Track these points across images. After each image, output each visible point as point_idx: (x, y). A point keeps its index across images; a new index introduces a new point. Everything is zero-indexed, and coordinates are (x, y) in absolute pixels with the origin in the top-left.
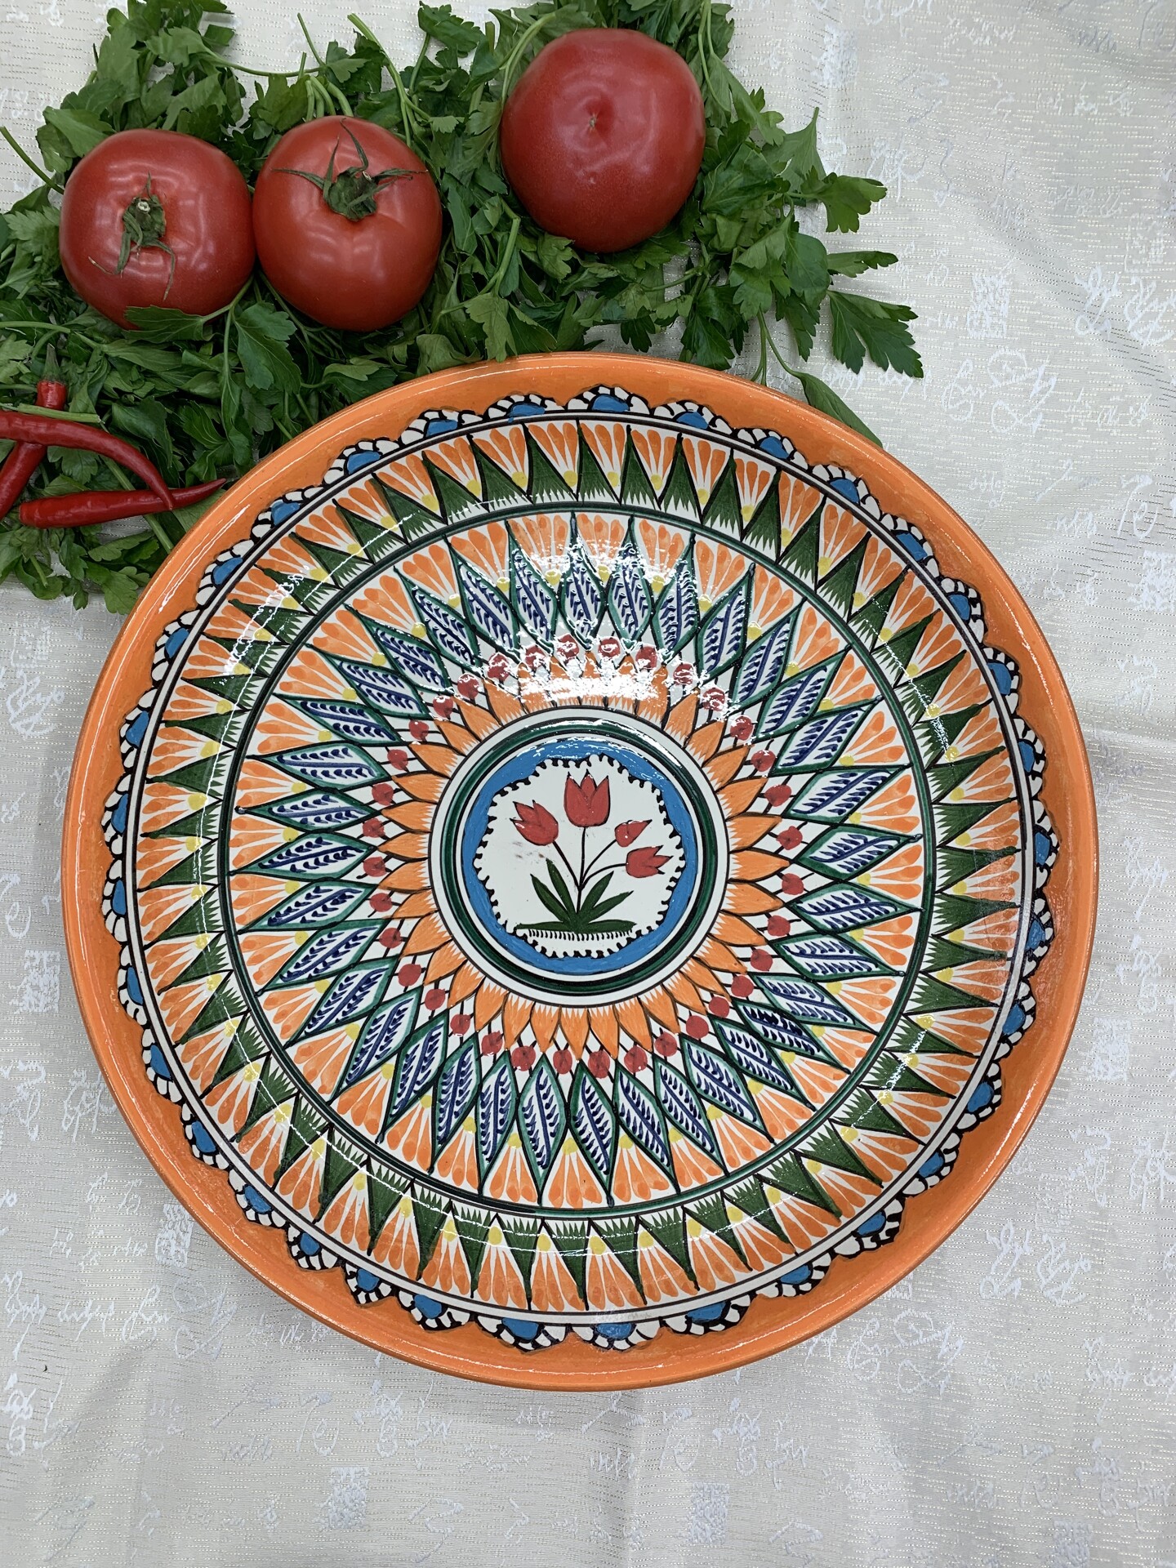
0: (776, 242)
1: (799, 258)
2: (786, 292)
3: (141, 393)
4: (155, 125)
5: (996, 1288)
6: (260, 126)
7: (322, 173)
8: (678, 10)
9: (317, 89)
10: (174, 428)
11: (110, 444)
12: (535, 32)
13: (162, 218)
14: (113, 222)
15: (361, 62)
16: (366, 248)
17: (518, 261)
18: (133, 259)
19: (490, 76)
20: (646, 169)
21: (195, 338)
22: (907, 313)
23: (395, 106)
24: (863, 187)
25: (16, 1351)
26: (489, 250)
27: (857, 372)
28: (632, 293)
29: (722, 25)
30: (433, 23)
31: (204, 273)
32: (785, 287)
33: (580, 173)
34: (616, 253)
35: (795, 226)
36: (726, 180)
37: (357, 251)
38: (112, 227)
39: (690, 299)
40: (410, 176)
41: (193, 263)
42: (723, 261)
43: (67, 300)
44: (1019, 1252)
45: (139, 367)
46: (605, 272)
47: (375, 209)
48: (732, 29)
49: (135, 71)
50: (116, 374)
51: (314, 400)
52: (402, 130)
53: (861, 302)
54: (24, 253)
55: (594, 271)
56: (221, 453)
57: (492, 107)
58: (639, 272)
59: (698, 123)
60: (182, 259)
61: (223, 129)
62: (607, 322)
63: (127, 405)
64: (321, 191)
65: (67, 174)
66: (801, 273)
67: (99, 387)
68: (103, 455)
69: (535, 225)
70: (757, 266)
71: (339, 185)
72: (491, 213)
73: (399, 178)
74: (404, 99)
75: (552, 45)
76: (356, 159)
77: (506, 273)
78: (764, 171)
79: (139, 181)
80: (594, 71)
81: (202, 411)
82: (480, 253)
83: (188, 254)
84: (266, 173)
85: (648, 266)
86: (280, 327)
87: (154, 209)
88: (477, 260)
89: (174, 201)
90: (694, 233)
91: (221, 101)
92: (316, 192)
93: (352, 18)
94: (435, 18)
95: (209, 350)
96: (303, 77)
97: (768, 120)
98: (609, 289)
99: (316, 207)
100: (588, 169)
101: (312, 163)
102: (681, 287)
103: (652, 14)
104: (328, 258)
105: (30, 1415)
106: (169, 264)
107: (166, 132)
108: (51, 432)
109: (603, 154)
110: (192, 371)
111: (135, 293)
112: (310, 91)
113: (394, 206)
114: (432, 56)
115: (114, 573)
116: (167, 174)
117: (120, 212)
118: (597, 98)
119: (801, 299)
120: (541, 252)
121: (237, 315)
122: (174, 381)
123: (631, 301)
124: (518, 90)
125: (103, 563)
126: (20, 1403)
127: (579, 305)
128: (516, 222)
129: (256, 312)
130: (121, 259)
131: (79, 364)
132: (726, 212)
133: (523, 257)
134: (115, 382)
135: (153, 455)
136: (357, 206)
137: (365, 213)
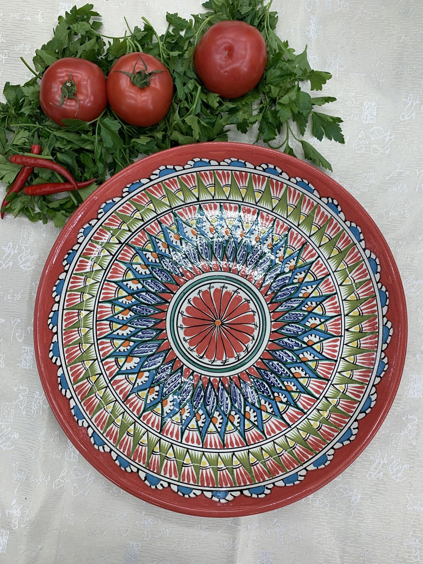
0: (293, 95)
1: (301, 100)
2: (296, 112)
3: (67, 149)
4: (74, 56)
5: (373, 475)
6: (110, 56)
7: (131, 72)
8: (258, 14)
9: (130, 43)
10: (78, 161)
11: (56, 167)
12: (207, 22)
13: (75, 88)
14: (58, 90)
15: (145, 33)
16: (146, 98)
17: (200, 102)
18: (65, 102)
19: (191, 37)
20: (245, 69)
21: (86, 129)
22: (340, 120)
23: (158, 48)
24: (323, 75)
25: (16, 491)
26: (190, 98)
27: (321, 140)
28: (241, 113)
29: (273, 18)
30: (172, 19)
31: (89, 107)
32: (296, 110)
33: (222, 71)
34: (235, 99)
35: (299, 89)
36: (274, 73)
37: (143, 99)
38: (58, 91)
39: (261, 115)
40: (162, 72)
41: (86, 103)
42: (274, 101)
43: (42, 116)
44: (382, 462)
45: (67, 140)
46: (231, 105)
47: (149, 84)
48: (277, 20)
49: (67, 37)
50: (59, 142)
51: (127, 151)
52: (160, 57)
53: (323, 116)
54: (28, 100)
55: (227, 105)
56: (94, 170)
57: (192, 49)
58: (243, 105)
59: (264, 53)
60: (82, 102)
61: (97, 57)
62: (231, 124)
63: (62, 153)
64: (130, 78)
65: (43, 73)
66: (302, 105)
67: (52, 147)
68: (53, 170)
69: (206, 89)
70: (286, 103)
71: (137, 76)
72: (190, 85)
73: (158, 73)
74: (161, 46)
75: (213, 27)
76: (143, 67)
77: (196, 107)
78: (287, 69)
79: (67, 75)
80: (227, 36)
81: (88, 155)
82: (186, 99)
83: (84, 100)
84: (112, 72)
85: (246, 103)
86: (115, 125)
87: (72, 85)
88: (186, 102)
89: (79, 83)
90: (263, 92)
91: (97, 47)
92: (129, 78)
93: (143, 18)
94: (172, 18)
95: (91, 134)
96: (125, 38)
97: (290, 51)
98: (232, 111)
99: (129, 84)
100: (225, 70)
101: (128, 69)
102: (258, 110)
103: (248, 15)
104: (133, 102)
105: (20, 515)
106: (77, 104)
107: (77, 58)
108: (36, 162)
109: (230, 64)
110: (85, 141)
111: (65, 114)
112: (128, 43)
113: (156, 83)
114: (171, 31)
115: (57, 212)
116: (77, 73)
117: (61, 86)
118: (228, 45)
119: (302, 114)
120: (208, 99)
121: (101, 121)
122: (78, 144)
123: (240, 116)
124: (201, 42)
125: (53, 209)
126: (16, 510)
127: (222, 117)
128: (200, 88)
129: (107, 121)
130: (61, 102)
131: (46, 138)
132: (274, 84)
133: (202, 101)
134: (58, 145)
135: (71, 171)
136: (143, 83)
137: (146, 86)
